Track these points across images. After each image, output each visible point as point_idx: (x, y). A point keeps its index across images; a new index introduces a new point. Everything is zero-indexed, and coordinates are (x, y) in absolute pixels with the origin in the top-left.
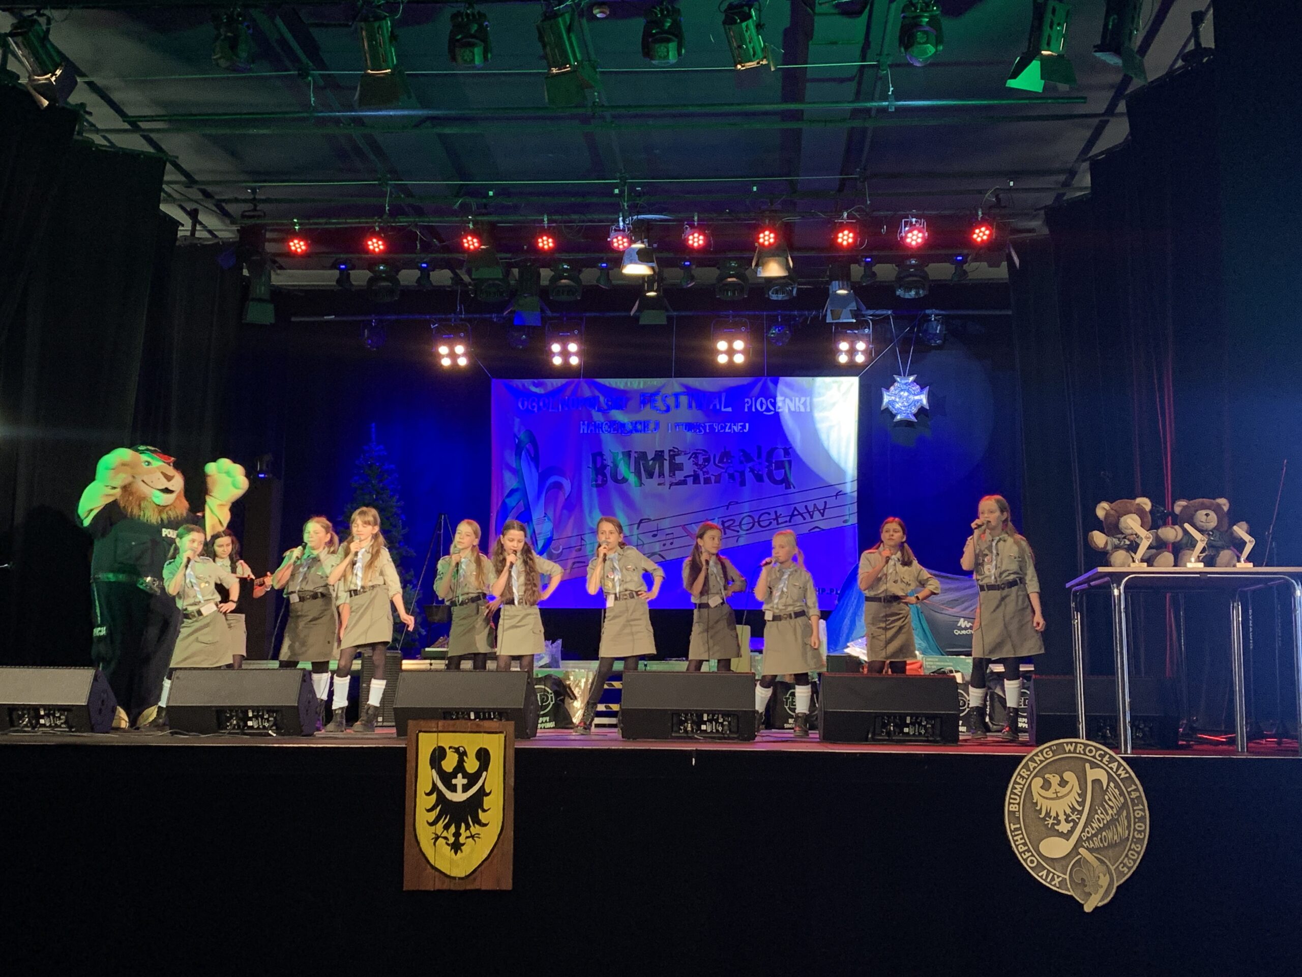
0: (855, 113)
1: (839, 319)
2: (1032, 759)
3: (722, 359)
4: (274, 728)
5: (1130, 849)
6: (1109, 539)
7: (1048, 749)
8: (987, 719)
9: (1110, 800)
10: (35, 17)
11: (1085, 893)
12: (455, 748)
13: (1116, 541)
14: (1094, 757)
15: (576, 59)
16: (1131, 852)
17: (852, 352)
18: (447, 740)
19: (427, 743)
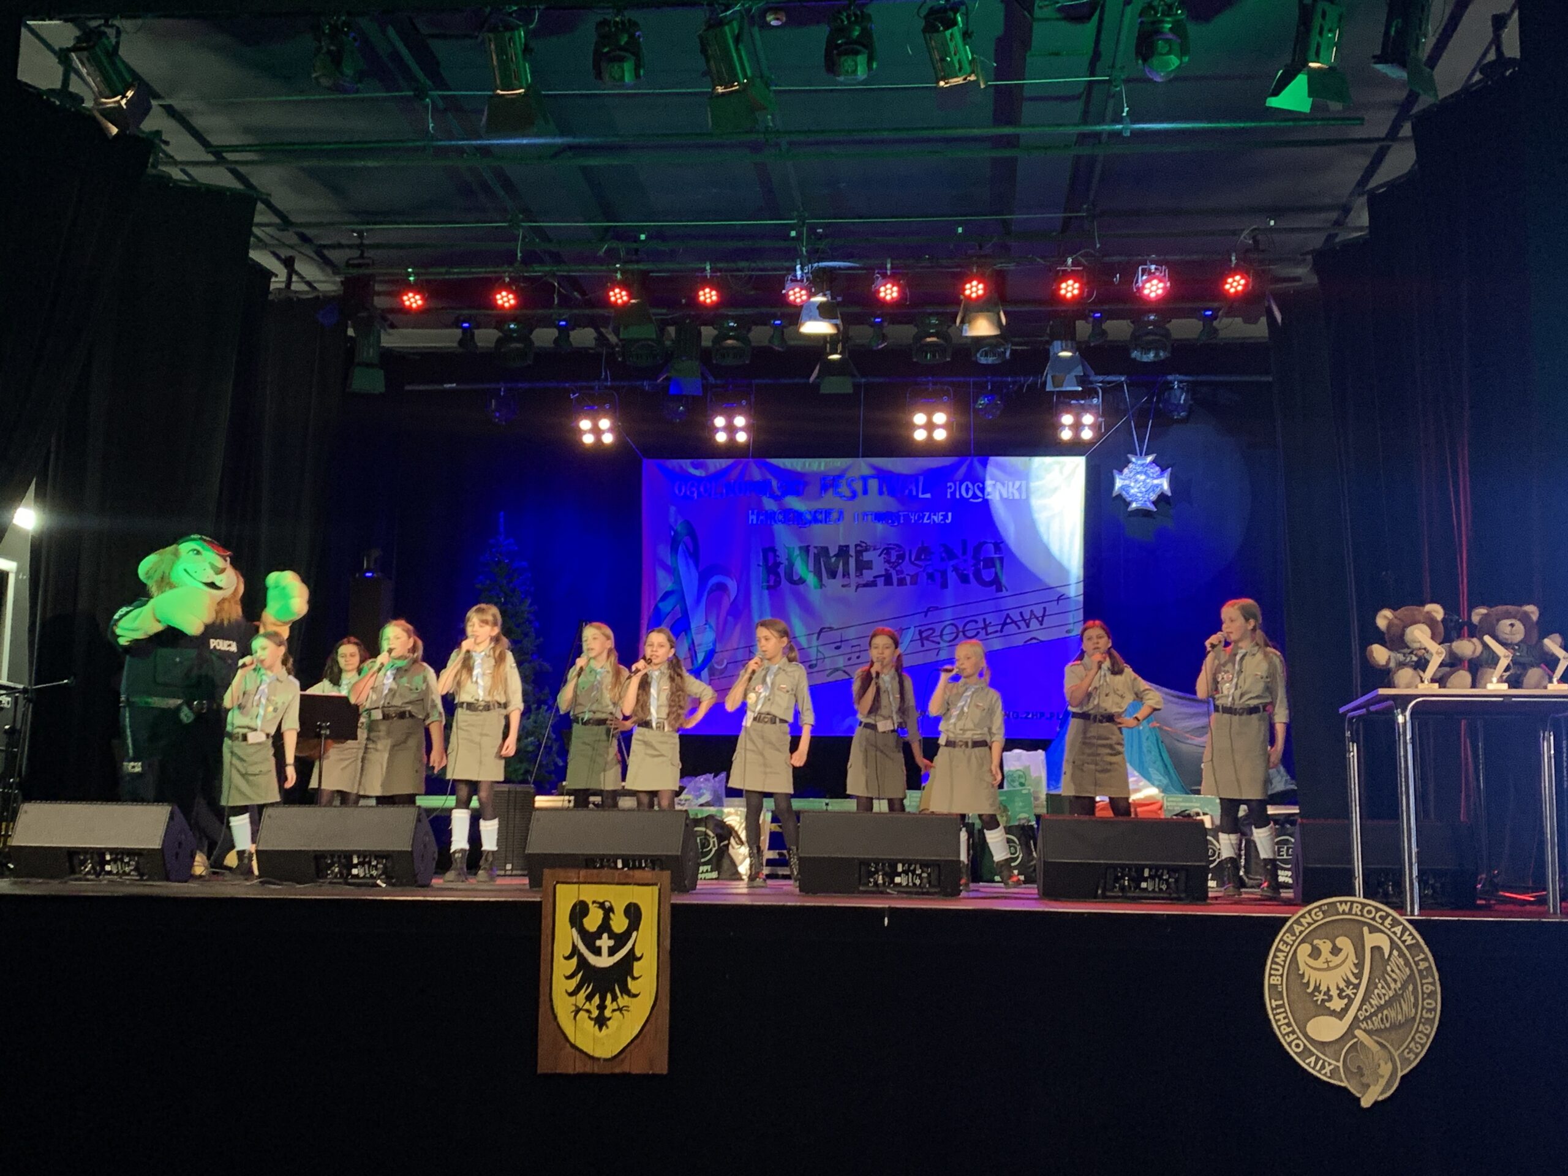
0: (1083, 137)
1: (1062, 386)
2: (1298, 922)
3: (920, 435)
4: (383, 877)
5: (1417, 1031)
6: (1393, 654)
7: (1317, 910)
8: (1241, 873)
9: (1393, 971)
10: (103, 28)
11: (1363, 1084)
12: (598, 903)
13: (1401, 657)
14: (1373, 919)
15: (745, 77)
16: (1419, 1035)
17: (1077, 427)
18: (590, 893)
19: (566, 896)
